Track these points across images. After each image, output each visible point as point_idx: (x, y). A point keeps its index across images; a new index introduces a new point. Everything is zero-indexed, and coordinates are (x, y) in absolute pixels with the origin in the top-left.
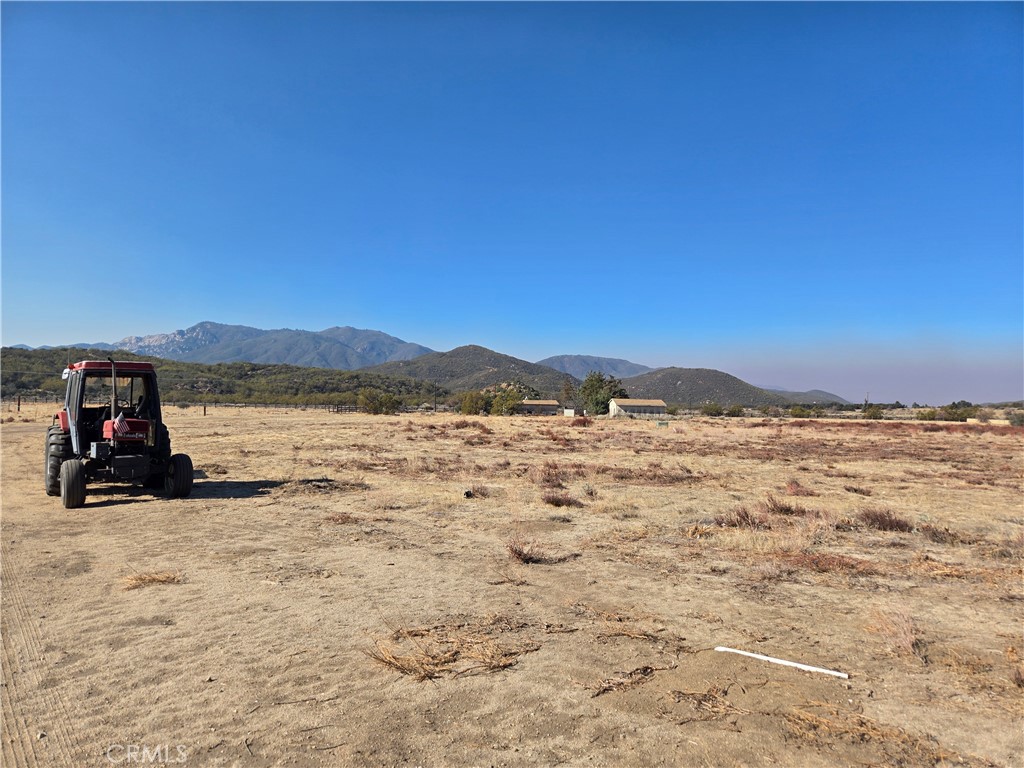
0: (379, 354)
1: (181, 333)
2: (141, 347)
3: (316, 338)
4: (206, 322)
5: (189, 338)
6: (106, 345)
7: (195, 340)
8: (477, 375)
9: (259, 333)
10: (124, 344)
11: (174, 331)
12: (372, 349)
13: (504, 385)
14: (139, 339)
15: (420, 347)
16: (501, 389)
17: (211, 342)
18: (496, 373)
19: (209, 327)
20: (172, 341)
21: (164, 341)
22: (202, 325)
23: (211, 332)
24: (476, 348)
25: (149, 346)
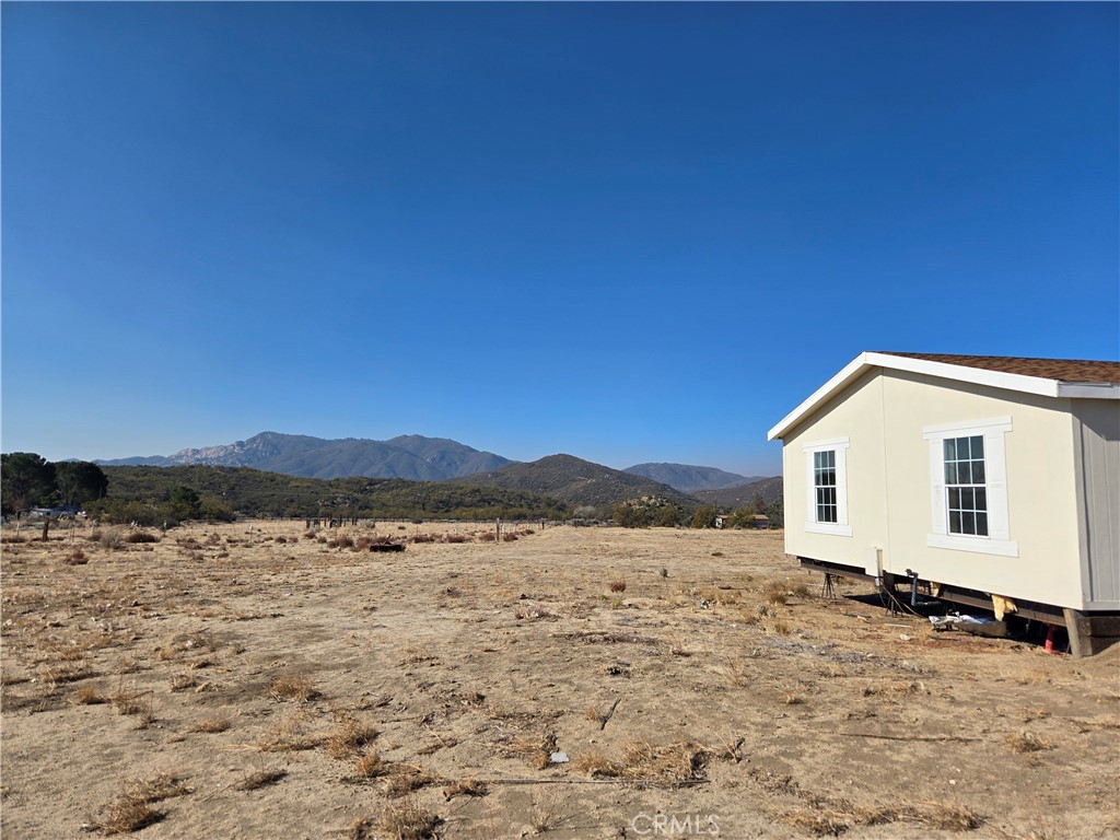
0: (449, 464)
1: (240, 444)
2: (198, 460)
3: (383, 448)
4: (267, 433)
5: (249, 450)
6: (160, 458)
7: (256, 450)
8: (574, 486)
9: (323, 442)
10: (180, 456)
11: (234, 442)
12: (442, 458)
13: (645, 499)
14: (196, 452)
15: (494, 456)
16: (641, 503)
17: (272, 453)
18: (595, 484)
19: (270, 437)
20: (231, 453)
21: (222, 454)
22: (262, 435)
23: (272, 442)
24: (566, 457)
25: (206, 459)
